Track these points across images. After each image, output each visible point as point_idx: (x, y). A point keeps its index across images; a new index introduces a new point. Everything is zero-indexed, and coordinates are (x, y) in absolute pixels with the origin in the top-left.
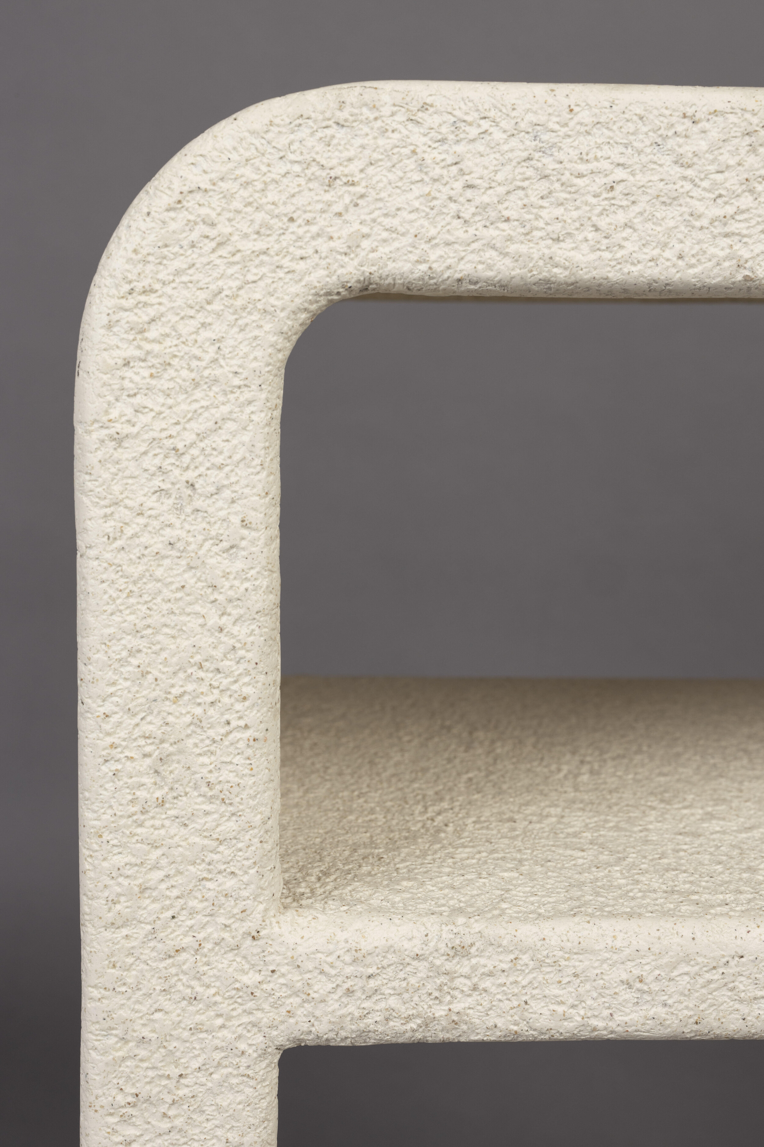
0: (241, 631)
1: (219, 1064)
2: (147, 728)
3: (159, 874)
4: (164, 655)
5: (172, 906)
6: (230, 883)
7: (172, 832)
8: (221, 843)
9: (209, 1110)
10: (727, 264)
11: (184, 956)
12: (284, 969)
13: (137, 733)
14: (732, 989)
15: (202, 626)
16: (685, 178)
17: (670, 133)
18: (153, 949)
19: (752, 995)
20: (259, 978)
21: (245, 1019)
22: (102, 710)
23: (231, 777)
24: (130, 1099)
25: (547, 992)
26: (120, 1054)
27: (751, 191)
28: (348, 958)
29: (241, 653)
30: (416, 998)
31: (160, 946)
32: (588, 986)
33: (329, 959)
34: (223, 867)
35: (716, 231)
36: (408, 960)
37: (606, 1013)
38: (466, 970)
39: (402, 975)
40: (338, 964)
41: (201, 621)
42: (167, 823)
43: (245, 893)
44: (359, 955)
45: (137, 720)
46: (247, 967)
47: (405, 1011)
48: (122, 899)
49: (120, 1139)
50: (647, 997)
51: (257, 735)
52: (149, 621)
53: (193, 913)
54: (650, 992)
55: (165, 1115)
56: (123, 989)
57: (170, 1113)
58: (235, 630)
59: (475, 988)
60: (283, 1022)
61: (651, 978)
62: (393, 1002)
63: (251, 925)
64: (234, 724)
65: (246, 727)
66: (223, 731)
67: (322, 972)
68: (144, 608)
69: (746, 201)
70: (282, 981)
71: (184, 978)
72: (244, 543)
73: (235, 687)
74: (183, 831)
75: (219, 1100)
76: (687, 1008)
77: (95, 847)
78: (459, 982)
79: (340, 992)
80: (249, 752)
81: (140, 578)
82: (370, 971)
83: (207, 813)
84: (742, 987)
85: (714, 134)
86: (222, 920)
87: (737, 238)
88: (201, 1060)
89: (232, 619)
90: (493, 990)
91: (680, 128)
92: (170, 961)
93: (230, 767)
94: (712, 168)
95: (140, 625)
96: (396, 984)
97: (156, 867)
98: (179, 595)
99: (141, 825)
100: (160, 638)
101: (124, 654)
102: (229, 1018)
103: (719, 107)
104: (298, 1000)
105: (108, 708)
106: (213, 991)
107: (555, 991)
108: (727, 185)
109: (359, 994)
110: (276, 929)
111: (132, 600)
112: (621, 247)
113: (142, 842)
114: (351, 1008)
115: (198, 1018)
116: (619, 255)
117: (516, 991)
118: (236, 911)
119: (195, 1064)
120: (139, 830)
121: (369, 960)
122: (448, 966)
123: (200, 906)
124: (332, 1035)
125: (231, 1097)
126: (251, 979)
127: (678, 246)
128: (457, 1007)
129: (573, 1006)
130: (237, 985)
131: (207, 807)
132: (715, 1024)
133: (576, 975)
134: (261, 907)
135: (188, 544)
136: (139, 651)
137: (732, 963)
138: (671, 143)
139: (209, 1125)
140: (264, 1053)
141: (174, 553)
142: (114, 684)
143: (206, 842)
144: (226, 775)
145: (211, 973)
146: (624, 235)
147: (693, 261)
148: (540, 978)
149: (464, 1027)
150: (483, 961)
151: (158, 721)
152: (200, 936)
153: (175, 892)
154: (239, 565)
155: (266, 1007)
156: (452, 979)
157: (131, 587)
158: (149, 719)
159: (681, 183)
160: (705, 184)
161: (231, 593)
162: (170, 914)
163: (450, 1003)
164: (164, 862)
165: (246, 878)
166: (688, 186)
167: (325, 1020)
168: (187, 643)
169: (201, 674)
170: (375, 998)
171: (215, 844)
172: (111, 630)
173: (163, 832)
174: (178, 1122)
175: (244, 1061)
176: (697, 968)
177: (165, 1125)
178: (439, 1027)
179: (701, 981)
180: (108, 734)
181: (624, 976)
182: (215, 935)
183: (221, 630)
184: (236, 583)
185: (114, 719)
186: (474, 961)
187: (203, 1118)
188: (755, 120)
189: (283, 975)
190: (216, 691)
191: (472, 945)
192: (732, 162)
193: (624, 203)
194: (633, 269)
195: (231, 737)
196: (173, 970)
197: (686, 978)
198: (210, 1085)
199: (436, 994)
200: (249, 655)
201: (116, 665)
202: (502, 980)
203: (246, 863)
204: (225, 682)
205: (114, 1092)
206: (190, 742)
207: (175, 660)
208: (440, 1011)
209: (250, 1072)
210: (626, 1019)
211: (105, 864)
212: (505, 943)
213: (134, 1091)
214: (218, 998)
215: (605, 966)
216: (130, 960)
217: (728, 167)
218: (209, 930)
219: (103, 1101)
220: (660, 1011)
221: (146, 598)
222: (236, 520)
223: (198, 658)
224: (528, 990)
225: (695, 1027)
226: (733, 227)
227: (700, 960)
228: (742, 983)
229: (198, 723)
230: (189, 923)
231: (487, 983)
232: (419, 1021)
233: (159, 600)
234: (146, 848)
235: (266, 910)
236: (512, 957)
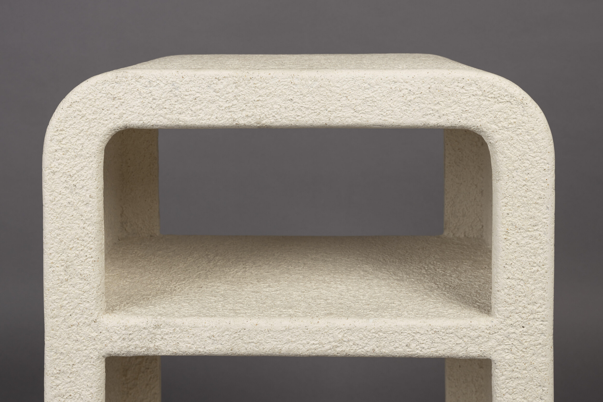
0: (90, 228)
1: (85, 361)
2: (63, 257)
3: (66, 302)
4: (67, 236)
5: (70, 312)
6: (87, 305)
7: (70, 289)
8: (85, 292)
9: (82, 375)
10: (230, 120)
11: (74, 327)
12: (104, 332)
13: (59, 259)
14: (242, 340)
15: (79, 227)
16: (217, 96)
17: (212, 83)
18: (65, 325)
19: (248, 341)
20: (96, 334)
21: (93, 347)
22: (49, 252)
23: (88, 272)
24: (58, 372)
25: (184, 340)
26: (55, 357)
27: (237, 99)
28: (123, 328)
29: (90, 235)
30: (144, 341)
31: (67, 324)
32: (197, 338)
33: (118, 329)
34: (85, 300)
35: (227, 111)
36: (142, 329)
37: (203, 346)
38: (159, 333)
39: (140, 334)
40: (120, 330)
41: (78, 225)
42: (69, 286)
43: (92, 308)
44: (127, 327)
45: (59, 255)
46: (93, 331)
47: (141, 345)
48: (55, 309)
49: (55, 384)
50: (216, 342)
51: (95, 260)
52: (63, 225)
53: (76, 314)
54: (216, 340)
55: (68, 377)
56: (56, 337)
57: (70, 376)
58: (88, 228)
59: (162, 338)
60: (104, 348)
61: (217, 336)
62: (137, 342)
63: (94, 318)
64: (88, 256)
65: (92, 257)
66: (85, 258)
67: (116, 333)
68: (61, 222)
69: (235, 102)
70: (104, 335)
71: (74, 334)
72: (90, 202)
73: (88, 245)
74: (73, 289)
75: (85, 373)
76: (228, 345)
77: (48, 293)
78: (157, 336)
79: (121, 339)
80: (93, 265)
81: (60, 213)
82: (130, 332)
83: (80, 283)
84: (245, 339)
85: (225, 83)
86: (85, 316)
87: (233, 113)
88: (79, 360)
89: (87, 225)
90: (168, 339)
91: (215, 82)
92: (70, 328)
93: (87, 269)
94: (225, 93)
95: (60, 227)
96: (138, 337)
97: (65, 300)
98: (71, 218)
99: (61, 287)
100: (66, 230)
101: (56, 235)
102: (88, 347)
103: (226, 75)
104: (109, 341)
105: (51, 251)
106: (82, 338)
107: (187, 339)
108: (229, 97)
109: (127, 340)
110: (102, 319)
111: (58, 219)
112: (199, 116)
113: (61, 292)
114: (125, 344)
115: (78, 346)
116: (198, 118)
117: (175, 339)
118: (89, 313)
119: (77, 361)
120: (60, 288)
121: (130, 329)
122: (154, 331)
123: (79, 312)
124: (119, 353)
125: (88, 371)
126: (94, 334)
127: (216, 115)
128: (157, 344)
129: (193, 344)
130: (90, 336)
131: (80, 281)
132: (237, 351)
133: (193, 335)
134: (97, 312)
135: (74, 203)
136: (60, 234)
137: (242, 331)
138: (213, 86)
139: (82, 380)
140: (98, 358)
141: (70, 205)
142: (53, 244)
143: (80, 292)
144: (86, 272)
145: (82, 333)
146: (200, 112)
147: (221, 119)
148: (182, 335)
149: (160, 351)
150: (165, 330)
151: (66, 255)
152: (79, 321)
153: (71, 308)
154: (89, 209)
155: (99, 343)
156: (155, 335)
157: (58, 216)
158: (63, 255)
159: (216, 97)
160: (223, 97)
161: (87, 217)
162: (69, 314)
163: (155, 343)
164: (68, 298)
165: (92, 303)
166: (218, 98)
167: (117, 348)
168: (74, 232)
169: (78, 241)
170: (132, 341)
171: (83, 293)
172: (52, 228)
173: (67, 289)
174: (73, 379)
175: (92, 360)
176: (231, 333)
177: (69, 380)
178: (152, 351)
179: (232, 337)
180: (51, 259)
181: (208, 335)
182: (83, 321)
183: (84, 228)
184: (88, 214)
185: (53, 255)
186: (162, 330)
187: (80, 378)
188: (237, 79)
189: (104, 334)
190: (83, 246)
191: (161, 325)
192: (230, 91)
193: (200, 103)
194: (203, 122)
195: (87, 260)
196: (71, 332)
197: (228, 336)
198: (82, 367)
199: (150, 340)
200: (92, 236)
201: (53, 239)
202: (171, 336)
203: (92, 299)
204: (85, 244)
205: (53, 369)
206: (75, 262)
207: (70, 237)
208: (152, 345)
209: (94, 364)
210: (209, 349)
211: (50, 299)
212: (171, 324)
213: (59, 369)
214: (84, 341)
215: (202, 332)
216: (58, 328)
217: (229, 92)
218: (81, 319)
219: (50, 372)
220: (220, 346)
221: (62, 219)
222: (88, 196)
223: (77, 237)
224: (179, 339)
225: (231, 352)
226: (232, 109)
227: (231, 330)
228: (245, 338)
229: (77, 256)
230: (75, 317)
231: (166, 337)
232: (145, 348)
233: (66, 219)
234: (63, 294)
235: (99, 313)
236: (173, 329)
